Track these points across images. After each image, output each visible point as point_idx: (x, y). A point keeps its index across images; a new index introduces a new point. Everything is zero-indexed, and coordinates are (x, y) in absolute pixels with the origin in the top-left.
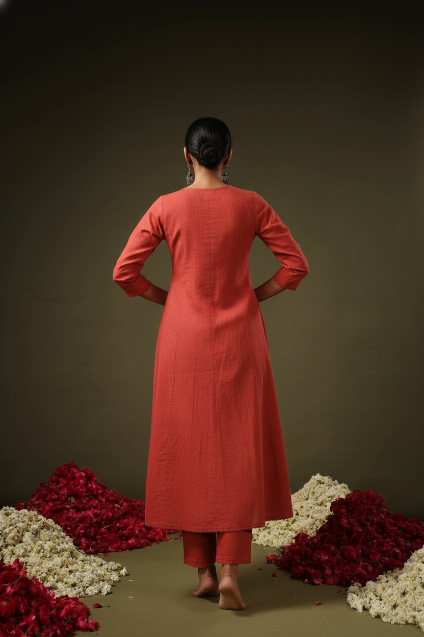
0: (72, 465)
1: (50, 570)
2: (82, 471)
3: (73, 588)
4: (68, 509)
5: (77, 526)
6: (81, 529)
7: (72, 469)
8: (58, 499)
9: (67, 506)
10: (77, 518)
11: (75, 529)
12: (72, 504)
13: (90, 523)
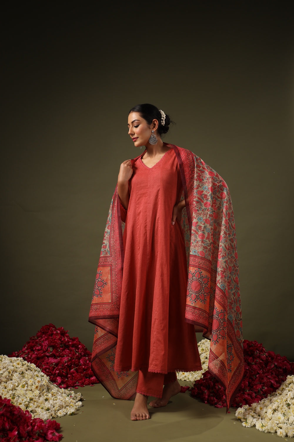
0: (52, 326)
1: (31, 399)
2: (58, 330)
3: (48, 411)
4: (48, 357)
5: (54, 368)
6: (57, 370)
7: (51, 328)
8: (41, 349)
9: (48, 354)
10: (54, 363)
11: (53, 370)
12: (51, 352)
13: (63, 366)
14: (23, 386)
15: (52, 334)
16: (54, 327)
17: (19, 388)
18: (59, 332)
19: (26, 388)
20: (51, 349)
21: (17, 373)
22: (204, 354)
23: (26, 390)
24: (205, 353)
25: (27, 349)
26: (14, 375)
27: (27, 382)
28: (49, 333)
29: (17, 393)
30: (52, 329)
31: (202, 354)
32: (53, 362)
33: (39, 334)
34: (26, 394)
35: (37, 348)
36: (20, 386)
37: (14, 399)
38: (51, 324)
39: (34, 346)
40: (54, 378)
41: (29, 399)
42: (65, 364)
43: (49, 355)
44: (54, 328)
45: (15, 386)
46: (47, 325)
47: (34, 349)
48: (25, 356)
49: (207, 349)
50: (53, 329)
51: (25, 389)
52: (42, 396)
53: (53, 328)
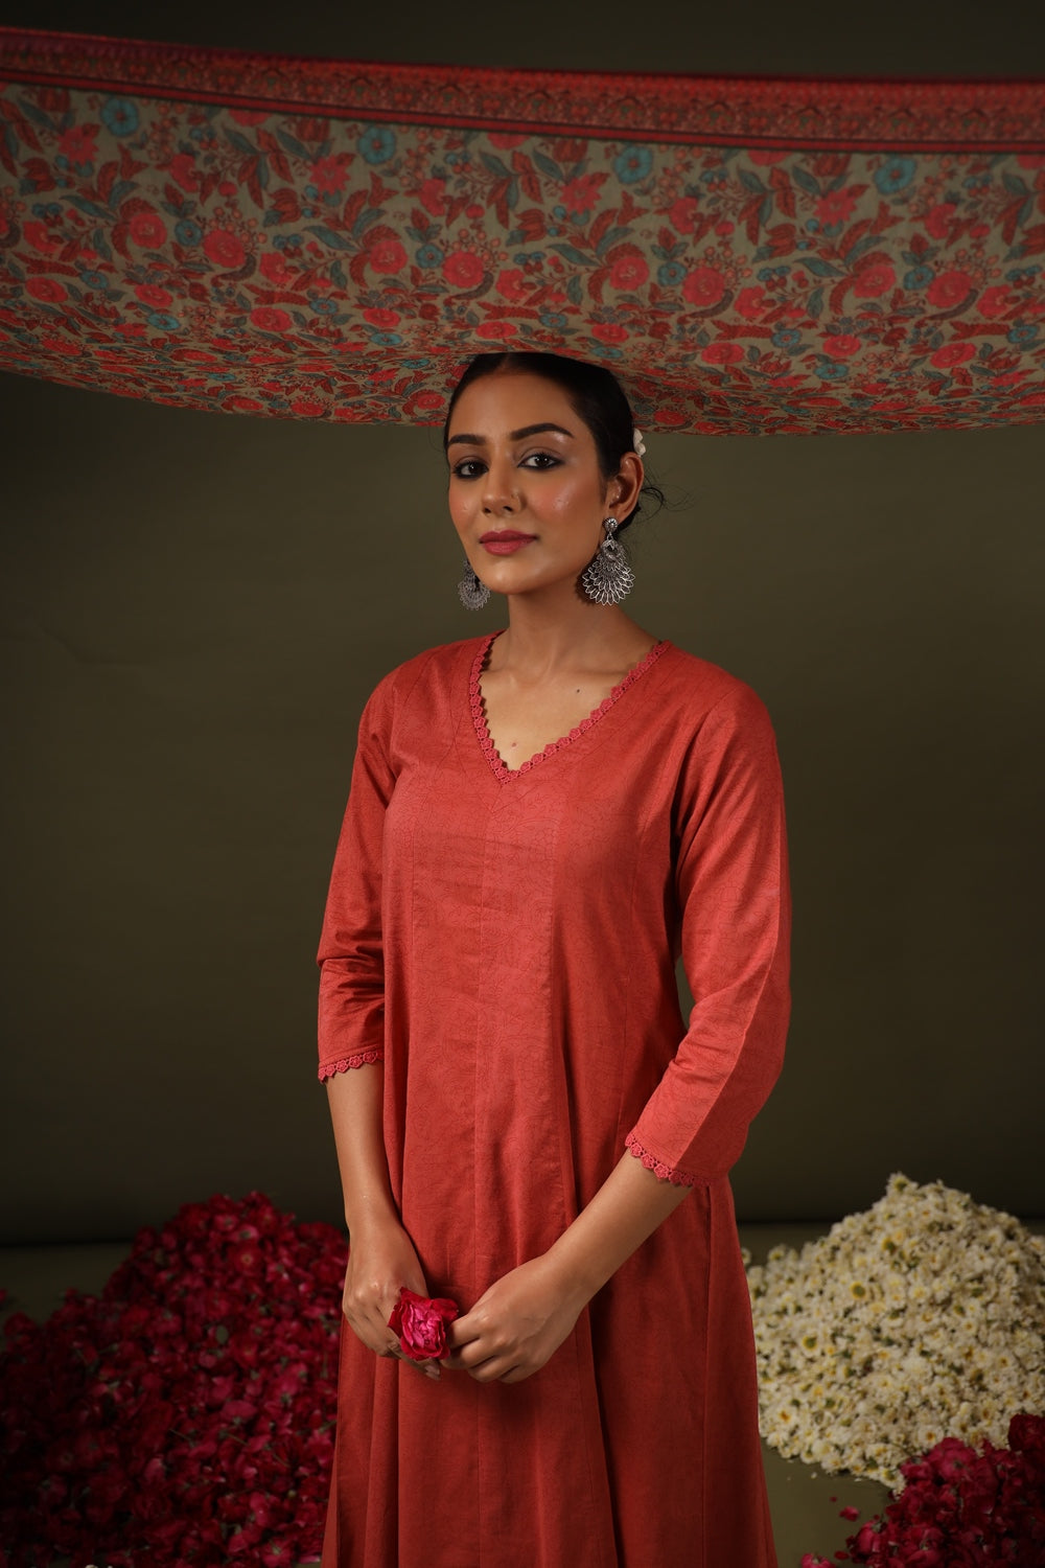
5: (237, 1448)
6: (246, 1461)
8: (181, 1332)
9: (207, 1360)
10: (236, 1417)
16: (231, 1209)
18: (252, 1232)
22: (864, 1309)
24: (871, 1306)
31: (859, 1312)
32: (233, 1411)
43: (214, 1363)
44: (230, 1214)
49: (874, 1286)
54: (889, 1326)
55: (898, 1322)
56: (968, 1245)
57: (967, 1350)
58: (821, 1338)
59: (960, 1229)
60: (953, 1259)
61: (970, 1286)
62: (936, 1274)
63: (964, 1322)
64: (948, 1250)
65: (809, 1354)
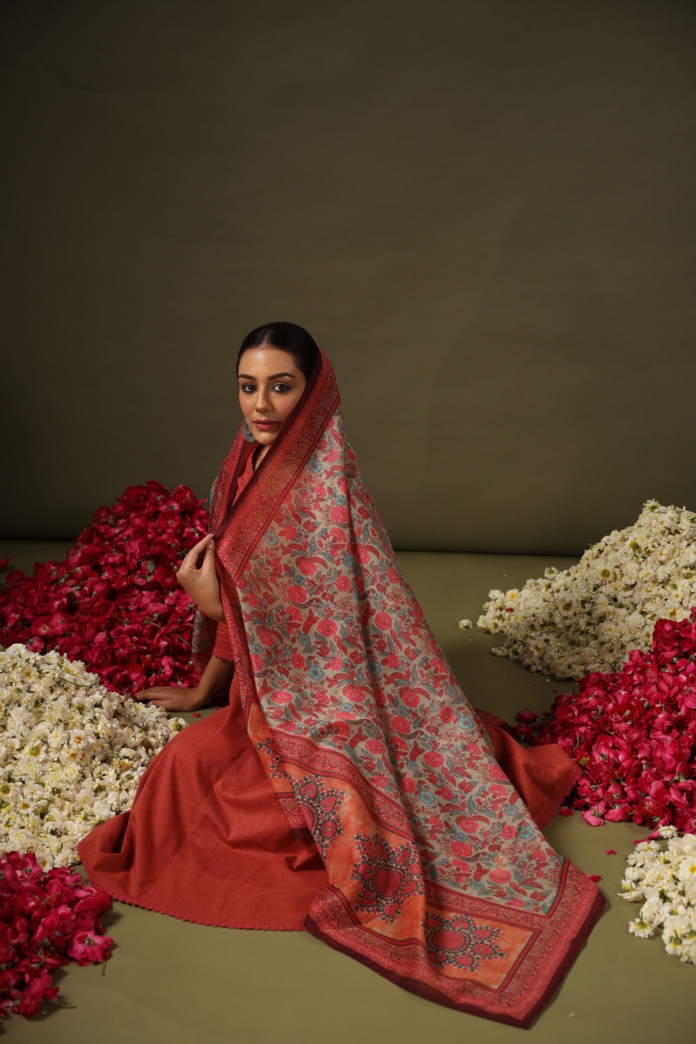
0: (155, 487)
2: (175, 499)
4: (141, 588)
5: (155, 630)
6: (161, 637)
7: (154, 494)
8: (123, 563)
9: (140, 581)
10: (156, 613)
11: (152, 636)
12: (150, 574)
13: (181, 623)
14: (36, 751)
15: (156, 514)
16: (162, 490)
17: (24, 755)
18: (176, 506)
19: (42, 756)
20: (150, 567)
21: (21, 709)
22: (608, 585)
23: (45, 761)
24: (613, 583)
25: (80, 563)
26: (12, 715)
27: (46, 737)
28: (147, 510)
29: (19, 770)
30: (155, 499)
31: (604, 587)
32: (154, 610)
33: (120, 508)
34: (44, 773)
35: (111, 560)
36: (27, 749)
37: (9, 792)
38: (152, 482)
39: (102, 554)
40: (153, 661)
41: (51, 790)
42: (187, 617)
43: (144, 583)
44: (161, 493)
45: (12, 748)
46: (141, 487)
47: (102, 563)
48: (74, 588)
49: (617, 571)
50: (159, 498)
51: (41, 760)
52: (90, 778)
53: (157, 495)
54: (621, 595)
55: (630, 593)
56: (688, 545)
57: (672, 611)
58: (574, 604)
59: (684, 534)
60: (676, 554)
61: (684, 571)
62: (662, 563)
63: (674, 593)
64: (672, 547)
65: (565, 613)
